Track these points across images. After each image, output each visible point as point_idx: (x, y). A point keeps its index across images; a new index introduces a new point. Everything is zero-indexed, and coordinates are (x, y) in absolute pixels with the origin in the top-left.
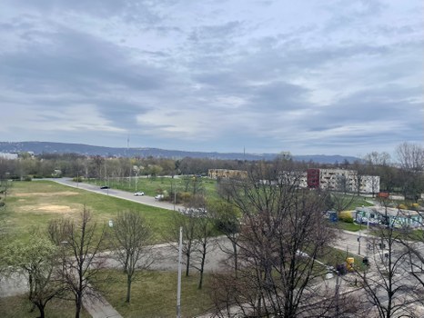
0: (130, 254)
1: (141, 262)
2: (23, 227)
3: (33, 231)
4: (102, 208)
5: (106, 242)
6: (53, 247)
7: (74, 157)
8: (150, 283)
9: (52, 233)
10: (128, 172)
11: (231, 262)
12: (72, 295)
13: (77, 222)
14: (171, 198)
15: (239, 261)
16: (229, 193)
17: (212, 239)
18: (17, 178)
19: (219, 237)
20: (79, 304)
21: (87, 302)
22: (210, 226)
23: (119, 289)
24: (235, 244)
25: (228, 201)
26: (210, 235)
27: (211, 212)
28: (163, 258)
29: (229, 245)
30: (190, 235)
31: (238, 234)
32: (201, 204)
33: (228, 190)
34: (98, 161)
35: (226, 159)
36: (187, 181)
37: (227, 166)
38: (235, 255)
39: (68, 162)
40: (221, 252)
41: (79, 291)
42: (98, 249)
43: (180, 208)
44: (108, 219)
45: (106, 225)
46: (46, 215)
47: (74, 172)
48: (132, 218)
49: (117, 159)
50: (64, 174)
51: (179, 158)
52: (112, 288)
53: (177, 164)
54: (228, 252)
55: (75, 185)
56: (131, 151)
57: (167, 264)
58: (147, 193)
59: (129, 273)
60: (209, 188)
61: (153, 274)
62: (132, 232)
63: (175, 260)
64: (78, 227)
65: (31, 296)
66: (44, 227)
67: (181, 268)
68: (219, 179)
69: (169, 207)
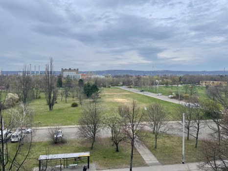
0: (156, 124)
1: (162, 129)
2: (108, 108)
3: (112, 110)
4: (141, 101)
5: (144, 117)
6: (121, 118)
7: (128, 76)
8: (167, 140)
9: (120, 111)
10: (153, 83)
11: (216, 135)
12: (130, 141)
13: (130, 106)
14: (177, 97)
15: (221, 135)
16: (214, 95)
17: (203, 121)
18: (105, 86)
19: (207, 121)
20: (133, 145)
21: (136, 145)
22: (201, 114)
23: (151, 141)
24: (218, 125)
25: (214, 99)
26: (201, 118)
27: (202, 105)
28: (173, 129)
29: (215, 126)
30: (189, 118)
31: (220, 120)
32: (196, 101)
33: (213, 93)
34: (139, 78)
35: (211, 74)
36: (186, 88)
37: (212, 79)
38: (219, 131)
39: (125, 79)
40: (209, 129)
41: (133, 139)
42: (140, 121)
43: (183, 103)
44: (144, 106)
45: (144, 109)
46: (117, 103)
47: (128, 84)
48: (157, 107)
49: (147, 77)
50: (124, 84)
51: (182, 75)
52: (147, 140)
53: (180, 79)
54: (214, 129)
55: (128, 89)
56: (154, 72)
57: (176, 132)
58: (164, 94)
59: (156, 134)
60: (201, 92)
61: (169, 136)
62: (157, 114)
63: (181, 130)
64: (131, 109)
65: (112, 139)
66: (117, 108)
67: (184, 135)
68: (207, 87)
69: (176, 102)
